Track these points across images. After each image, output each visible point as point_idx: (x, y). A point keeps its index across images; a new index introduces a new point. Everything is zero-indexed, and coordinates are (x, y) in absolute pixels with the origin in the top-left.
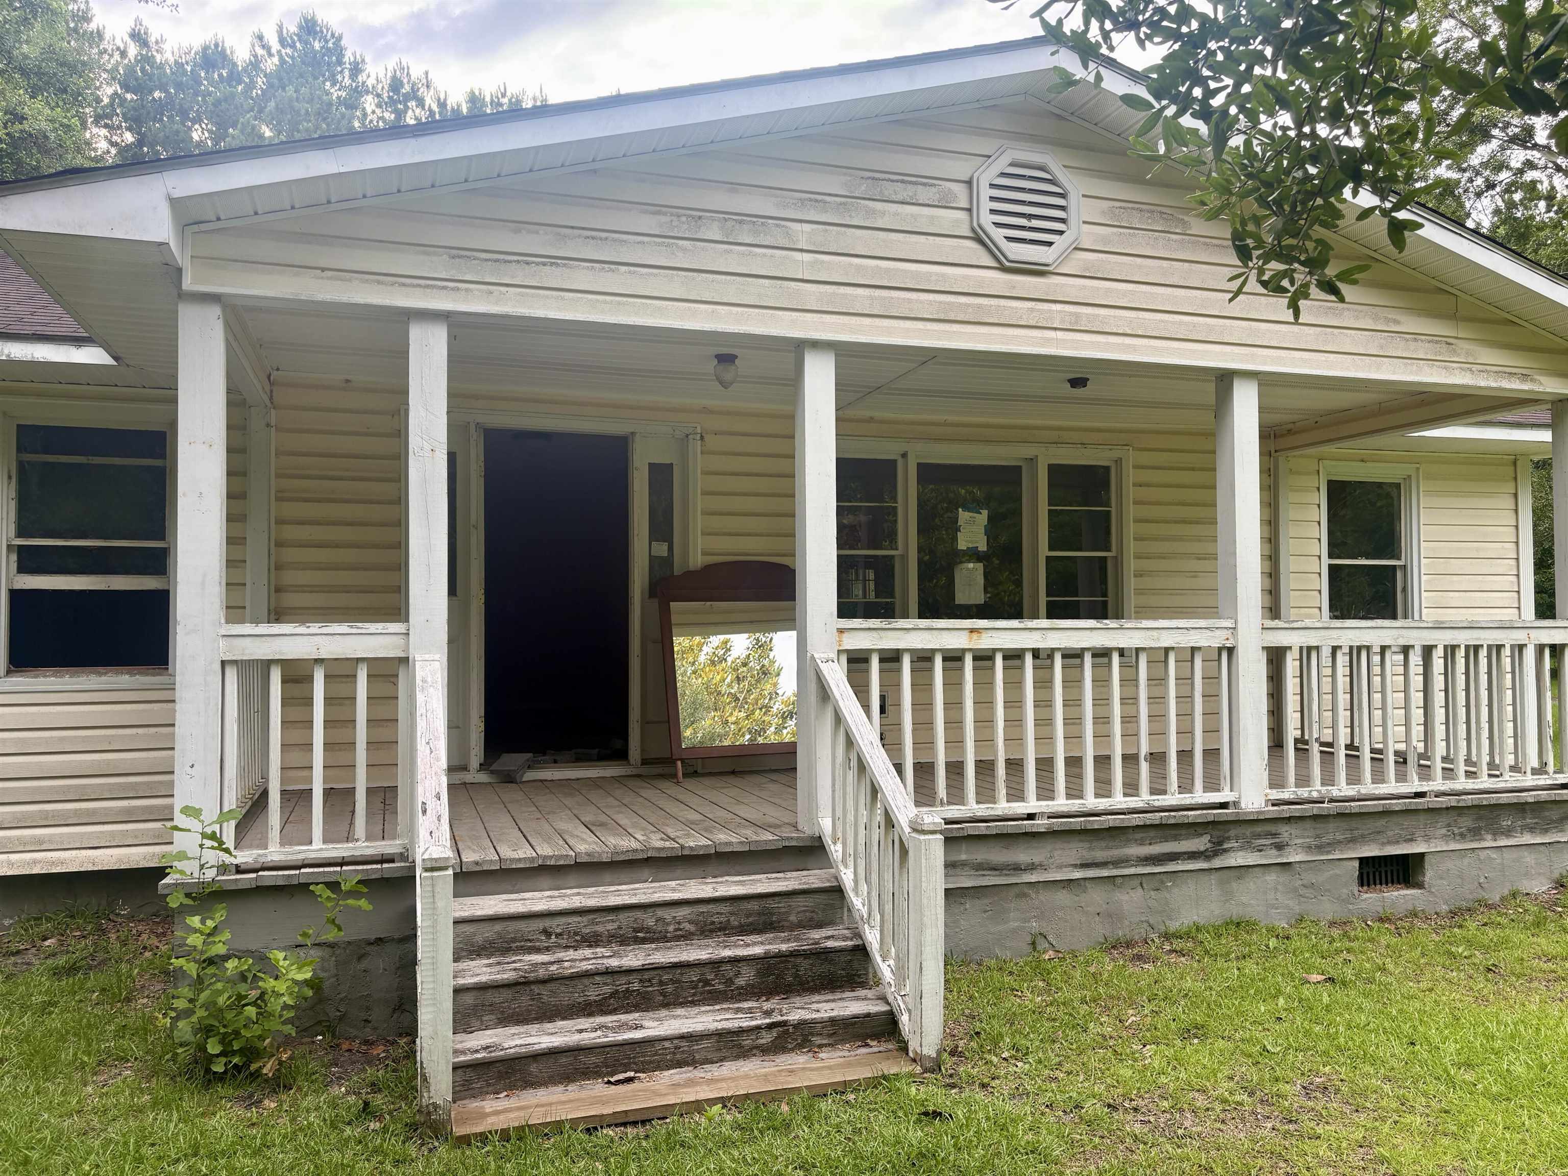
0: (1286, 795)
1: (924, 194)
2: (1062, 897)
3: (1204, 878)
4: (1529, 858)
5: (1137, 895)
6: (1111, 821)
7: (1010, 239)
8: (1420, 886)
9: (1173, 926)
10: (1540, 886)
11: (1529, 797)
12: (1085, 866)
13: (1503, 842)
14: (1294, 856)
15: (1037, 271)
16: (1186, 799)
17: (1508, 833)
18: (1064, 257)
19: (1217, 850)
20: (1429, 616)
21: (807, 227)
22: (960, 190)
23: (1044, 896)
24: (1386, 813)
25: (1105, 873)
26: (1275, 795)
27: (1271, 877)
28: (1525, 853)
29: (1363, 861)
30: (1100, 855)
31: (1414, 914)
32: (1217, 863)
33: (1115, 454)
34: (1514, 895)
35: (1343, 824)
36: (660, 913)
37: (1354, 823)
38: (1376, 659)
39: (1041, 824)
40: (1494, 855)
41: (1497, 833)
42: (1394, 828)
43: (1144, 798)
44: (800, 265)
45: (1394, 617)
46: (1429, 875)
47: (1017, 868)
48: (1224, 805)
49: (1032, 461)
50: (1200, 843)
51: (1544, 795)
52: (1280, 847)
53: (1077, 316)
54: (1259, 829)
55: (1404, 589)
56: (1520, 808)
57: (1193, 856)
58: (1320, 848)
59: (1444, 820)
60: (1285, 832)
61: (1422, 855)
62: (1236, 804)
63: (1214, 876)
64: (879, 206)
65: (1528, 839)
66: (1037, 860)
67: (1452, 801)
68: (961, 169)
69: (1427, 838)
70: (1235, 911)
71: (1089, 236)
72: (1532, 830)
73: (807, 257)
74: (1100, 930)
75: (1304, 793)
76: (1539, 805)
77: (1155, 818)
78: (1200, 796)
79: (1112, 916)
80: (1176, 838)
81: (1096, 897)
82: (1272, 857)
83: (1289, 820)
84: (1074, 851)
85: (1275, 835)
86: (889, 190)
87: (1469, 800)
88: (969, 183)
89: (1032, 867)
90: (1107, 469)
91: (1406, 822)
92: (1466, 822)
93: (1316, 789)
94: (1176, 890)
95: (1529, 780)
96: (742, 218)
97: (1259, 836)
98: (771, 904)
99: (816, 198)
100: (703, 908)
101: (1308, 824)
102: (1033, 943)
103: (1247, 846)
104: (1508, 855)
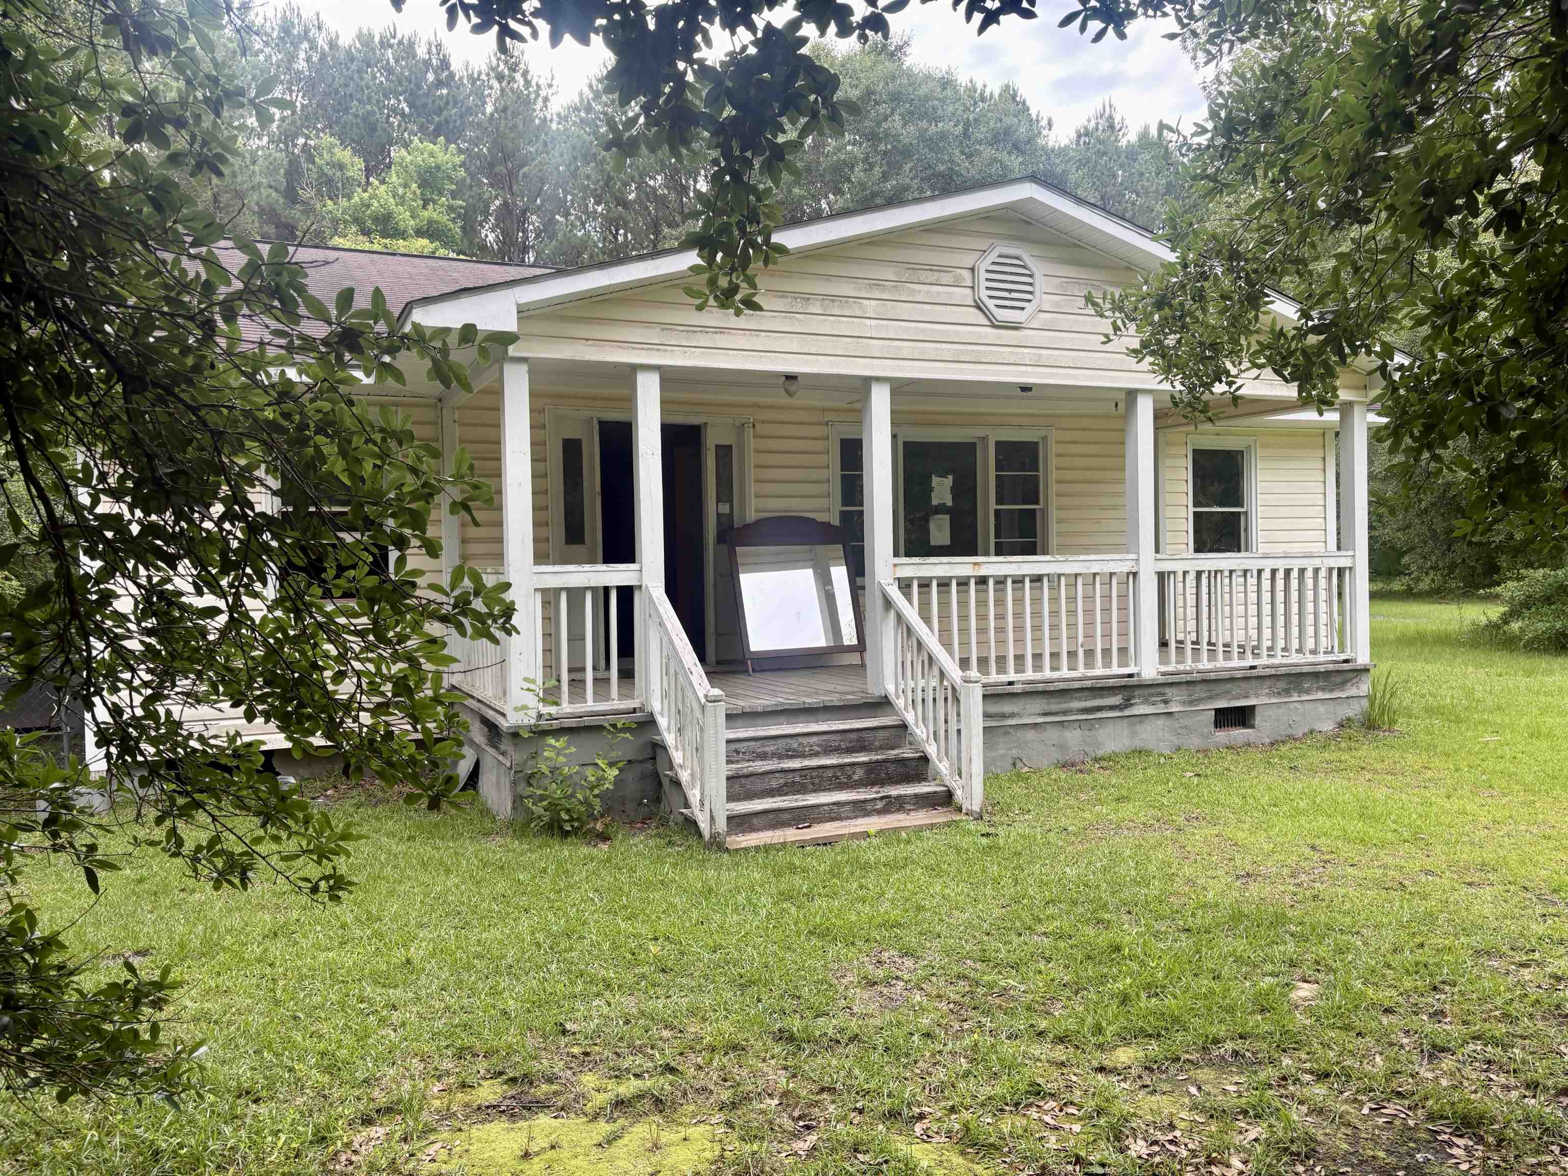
0: (1170, 668)
1: (946, 278)
2: (1031, 735)
3: (1119, 721)
4: (1321, 708)
5: (1078, 732)
6: (1062, 686)
7: (997, 306)
8: (1252, 727)
9: (1100, 753)
10: (1328, 726)
11: (1322, 669)
12: (1046, 714)
13: (1305, 697)
14: (1174, 708)
15: (1015, 327)
16: (1108, 672)
17: (1308, 691)
18: (1032, 317)
19: (1127, 704)
20: (1263, 548)
21: (873, 303)
22: (966, 274)
23: (1020, 734)
24: (1232, 680)
25: (1057, 719)
26: (1163, 669)
27: (1161, 722)
28: (1318, 704)
29: (1218, 711)
30: (1054, 707)
31: (1249, 745)
32: (1127, 712)
33: (1043, 433)
34: (1311, 732)
35: (1205, 687)
36: (800, 739)
37: (1212, 686)
38: (1227, 581)
39: (1018, 688)
40: (1298, 706)
41: (1301, 692)
42: (1235, 688)
43: (1081, 671)
44: (870, 327)
45: (1239, 551)
46: (1258, 720)
47: (1003, 716)
48: (1131, 676)
49: (984, 439)
50: (1116, 700)
51: (1331, 667)
52: (1166, 702)
53: (1040, 356)
54: (1152, 691)
55: (1246, 529)
56: (1316, 675)
57: (1112, 708)
58: (1191, 703)
59: (1268, 683)
60: (1169, 691)
61: (1253, 707)
62: (1139, 674)
63: (1125, 721)
64: (917, 287)
65: (1320, 695)
66: (1016, 710)
67: (1273, 672)
68: (968, 261)
69: (1257, 695)
70: (1138, 743)
71: (1047, 302)
72: (1323, 689)
73: (874, 322)
74: (1055, 755)
75: (1181, 667)
76: (1328, 673)
77: (1088, 684)
78: (1116, 670)
79: (1062, 747)
80: (1102, 697)
81: (1052, 735)
82: (1161, 708)
83: (1172, 684)
84: (1038, 705)
85: (1163, 694)
86: (924, 276)
87: (1283, 670)
88: (972, 269)
89: (1012, 715)
90: (1036, 444)
91: (1244, 685)
92: (1282, 685)
93: (1189, 665)
94: (1101, 731)
95: (1321, 658)
96: (833, 298)
97: (1153, 695)
98: (864, 735)
99: (878, 284)
100: (825, 737)
101: (1184, 687)
102: (1014, 764)
103: (1146, 701)
104: (1308, 706)
